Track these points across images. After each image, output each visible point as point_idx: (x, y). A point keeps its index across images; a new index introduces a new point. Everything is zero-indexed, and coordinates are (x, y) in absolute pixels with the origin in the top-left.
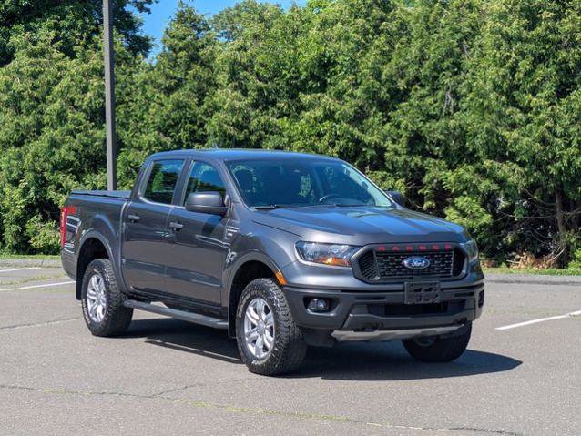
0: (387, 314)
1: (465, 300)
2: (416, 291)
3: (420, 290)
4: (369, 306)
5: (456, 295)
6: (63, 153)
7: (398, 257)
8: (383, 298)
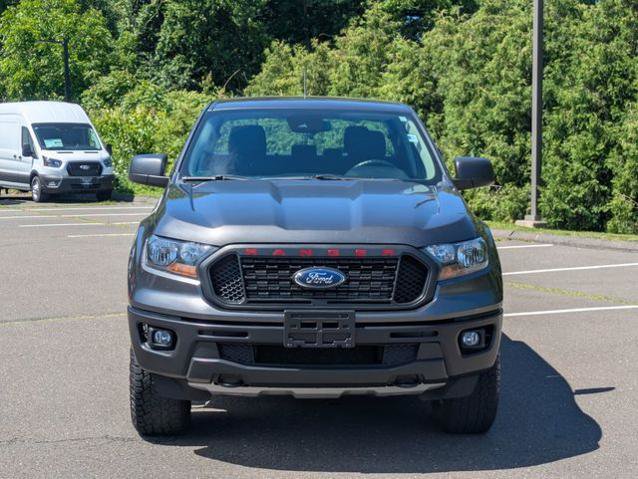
0: (258, 361)
1: (419, 344)
2: (304, 325)
3: (313, 325)
4: (220, 345)
5: (393, 335)
6: (494, 114)
7: (283, 267)
8: (244, 334)
